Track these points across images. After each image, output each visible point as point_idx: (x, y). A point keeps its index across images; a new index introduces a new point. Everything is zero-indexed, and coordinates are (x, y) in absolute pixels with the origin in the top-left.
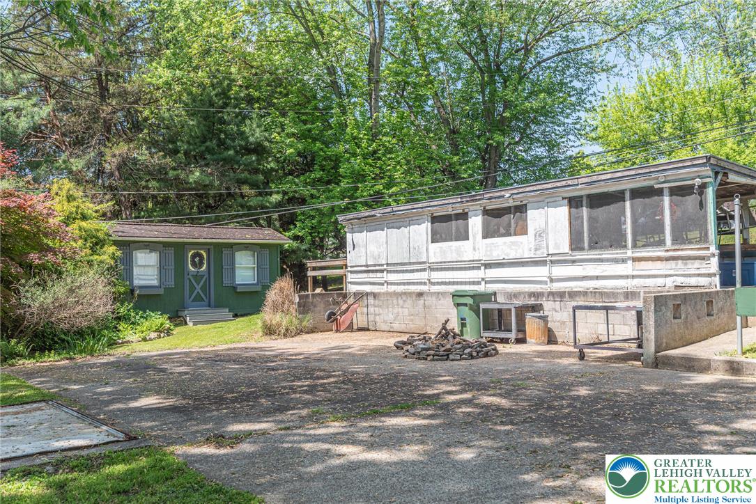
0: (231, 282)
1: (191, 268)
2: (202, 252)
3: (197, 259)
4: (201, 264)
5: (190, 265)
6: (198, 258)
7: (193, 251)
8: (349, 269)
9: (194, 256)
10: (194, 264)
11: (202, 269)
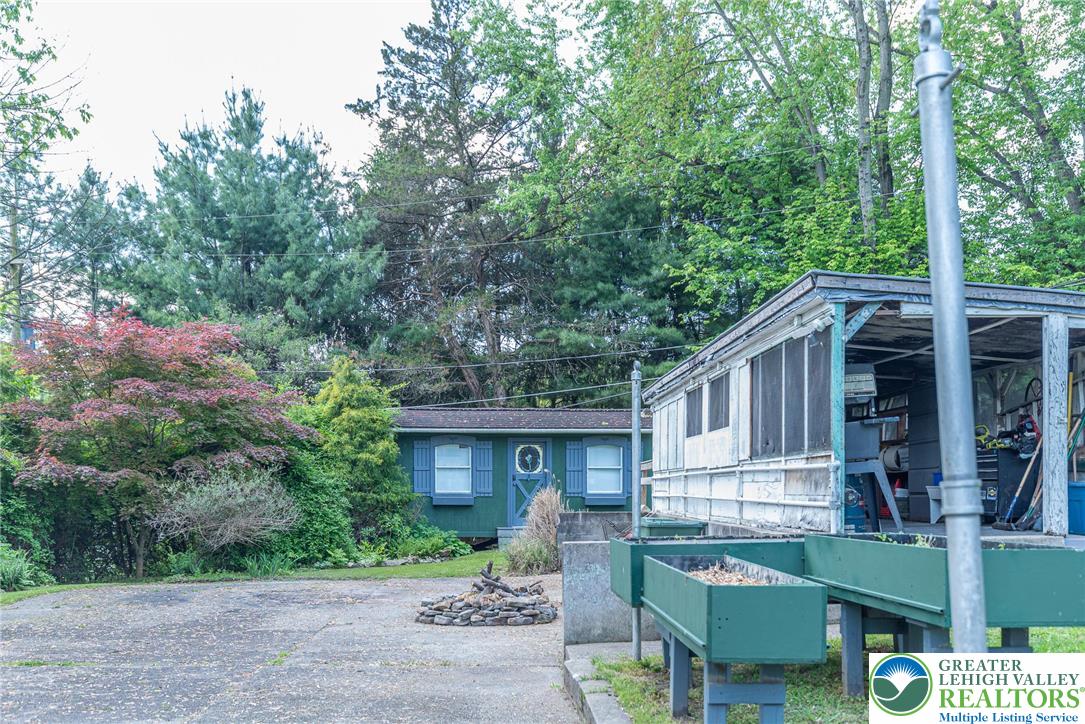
0: (580, 490)
1: (519, 470)
2: (537, 447)
3: (529, 458)
4: (535, 464)
5: (517, 466)
6: (530, 456)
7: (522, 446)
8: (654, 477)
9: (523, 454)
10: (524, 465)
11: (535, 472)
